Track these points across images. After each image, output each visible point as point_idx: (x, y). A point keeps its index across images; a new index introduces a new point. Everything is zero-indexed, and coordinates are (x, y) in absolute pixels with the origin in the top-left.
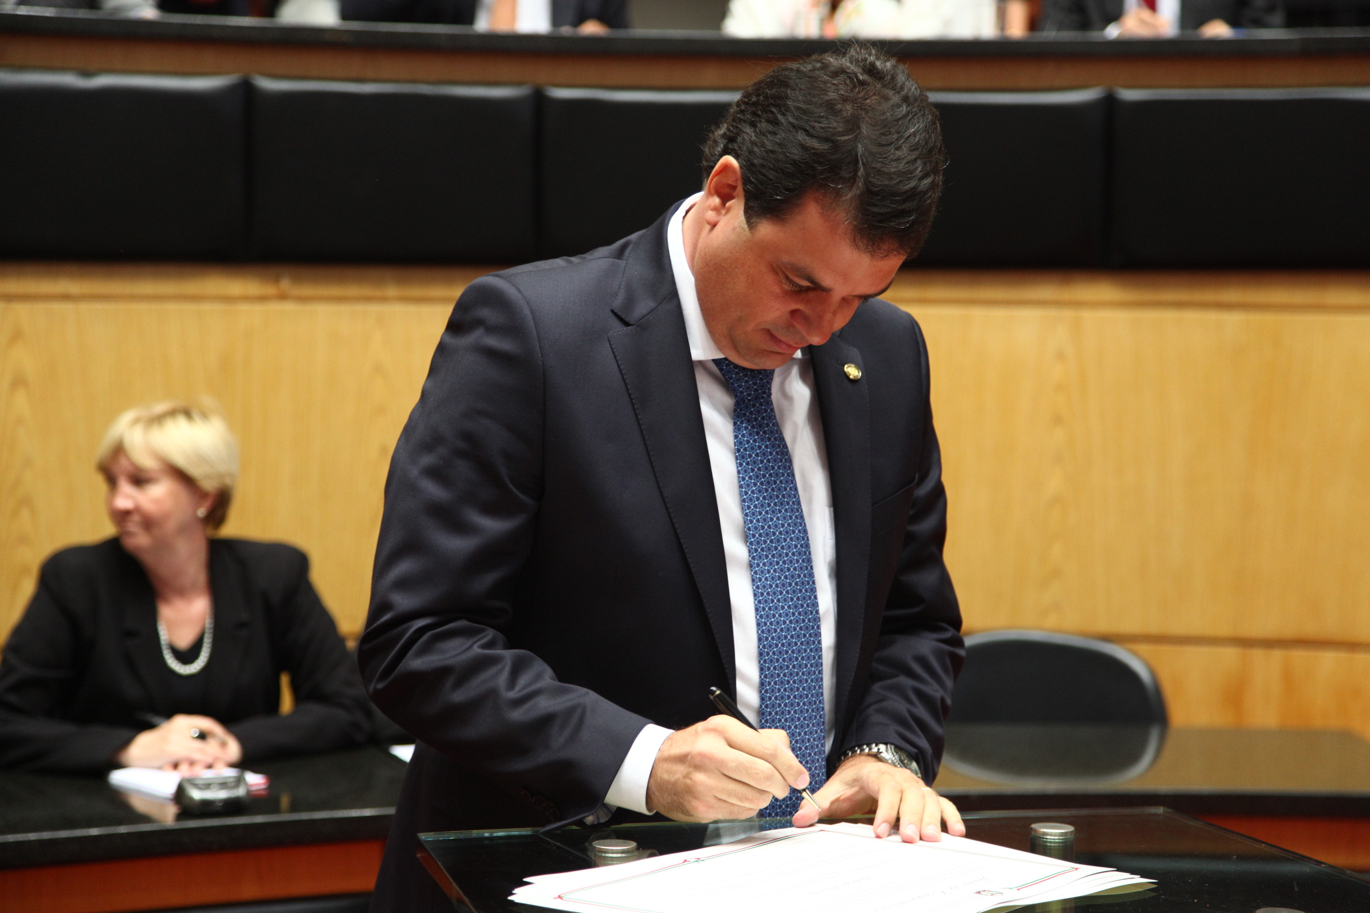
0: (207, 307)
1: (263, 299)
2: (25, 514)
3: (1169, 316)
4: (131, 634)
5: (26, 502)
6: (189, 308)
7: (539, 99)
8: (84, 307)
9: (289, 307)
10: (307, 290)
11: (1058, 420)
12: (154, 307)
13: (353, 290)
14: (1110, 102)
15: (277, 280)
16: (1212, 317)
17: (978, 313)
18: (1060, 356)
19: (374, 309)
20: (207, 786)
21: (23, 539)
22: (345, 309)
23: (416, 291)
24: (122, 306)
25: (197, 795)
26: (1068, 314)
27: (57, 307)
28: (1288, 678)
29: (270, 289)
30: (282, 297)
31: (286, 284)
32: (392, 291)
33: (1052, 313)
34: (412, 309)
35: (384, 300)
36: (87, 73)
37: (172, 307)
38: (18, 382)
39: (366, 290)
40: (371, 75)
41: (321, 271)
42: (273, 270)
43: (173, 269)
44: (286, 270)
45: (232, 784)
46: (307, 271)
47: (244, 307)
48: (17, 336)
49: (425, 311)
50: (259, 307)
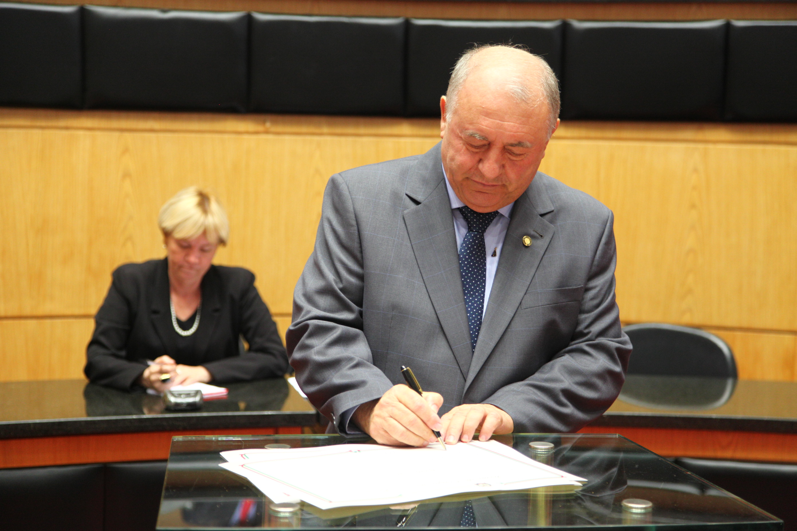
0: (226, 136)
1: (257, 133)
2: (129, 244)
3: (759, 148)
4: (155, 312)
5: (130, 238)
6: (217, 137)
7: (407, 24)
8: (161, 135)
9: (270, 137)
10: (279, 128)
11: (693, 206)
12: (199, 135)
13: (304, 129)
14: (728, 27)
15: (264, 122)
16: (783, 149)
17: (649, 145)
18: (696, 170)
19: (316, 138)
20: (179, 395)
21: (128, 258)
22: (300, 139)
23: (338, 130)
24: (181, 135)
25: (174, 400)
26: (701, 146)
27: (147, 136)
29: (260, 128)
30: (267, 132)
31: (268, 125)
32: (325, 130)
33: (692, 146)
34: (336, 139)
35: (321, 134)
36: (164, 11)
37: (208, 136)
38: (126, 175)
39: (312, 129)
40: (316, 11)
41: (287, 118)
42: (262, 117)
43: (209, 116)
44: (268, 117)
45: (193, 395)
46: (280, 118)
47: (246, 137)
48: (126, 150)
49: (343, 140)
50: (254, 137)
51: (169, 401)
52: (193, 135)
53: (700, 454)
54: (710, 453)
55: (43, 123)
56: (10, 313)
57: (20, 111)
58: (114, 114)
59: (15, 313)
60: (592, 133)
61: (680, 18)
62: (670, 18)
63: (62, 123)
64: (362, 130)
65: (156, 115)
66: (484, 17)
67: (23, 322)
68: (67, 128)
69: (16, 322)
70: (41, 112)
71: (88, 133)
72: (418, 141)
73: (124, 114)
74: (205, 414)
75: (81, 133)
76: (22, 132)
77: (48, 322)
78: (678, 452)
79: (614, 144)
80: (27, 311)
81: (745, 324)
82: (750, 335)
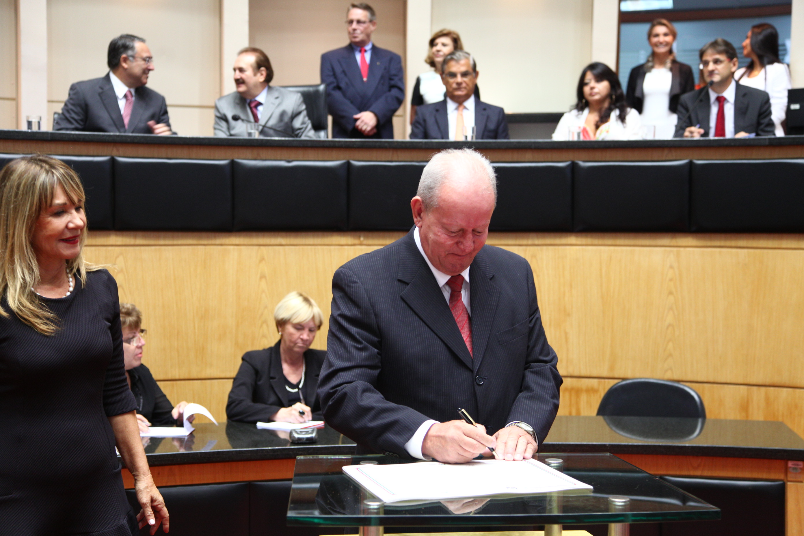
1: (354, 245)
2: (265, 326)
6: (325, 248)
8: (287, 247)
9: (364, 247)
10: (370, 241)
11: (671, 293)
12: (313, 247)
14: (691, 163)
15: (360, 237)
16: (734, 250)
18: (671, 267)
20: (300, 432)
21: (264, 336)
24: (301, 247)
25: (296, 436)
26: (675, 249)
27: (277, 248)
28: (767, 399)
29: (356, 241)
30: (361, 244)
31: (362, 239)
33: (668, 249)
36: (289, 161)
37: (320, 247)
38: (263, 277)
40: (396, 159)
41: (375, 234)
42: (358, 234)
43: (320, 234)
44: (362, 234)
45: (310, 432)
46: (370, 234)
47: (346, 247)
48: (262, 259)
50: (353, 247)
51: (294, 437)
52: (309, 247)
53: (678, 473)
54: (686, 473)
55: (205, 242)
56: (182, 377)
57: (190, 234)
58: (254, 234)
59: (186, 377)
60: (596, 241)
61: (655, 159)
62: (650, 159)
63: (218, 241)
65: (284, 234)
66: (515, 160)
67: (191, 382)
68: (221, 245)
69: (187, 382)
70: (204, 234)
71: (236, 247)
73: (260, 234)
75: (232, 247)
76: (190, 247)
77: (209, 381)
78: (661, 472)
79: (612, 248)
80: (194, 375)
81: (711, 379)
82: (715, 385)
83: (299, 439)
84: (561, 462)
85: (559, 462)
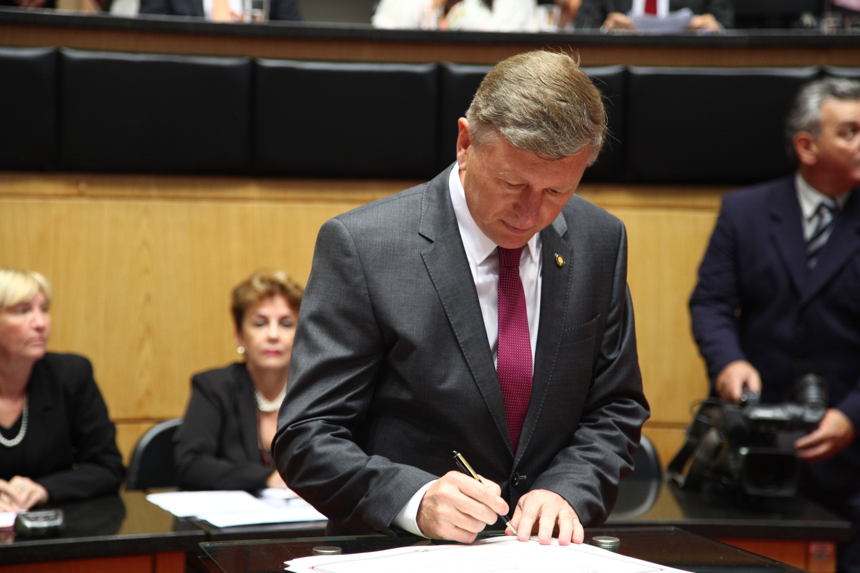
0: (30, 202)
1: (67, 196)
3: (663, 214)
6: (17, 202)
7: (254, 67)
9: (85, 202)
10: (97, 191)
13: (128, 191)
14: (626, 75)
15: (77, 184)
16: (689, 214)
19: (142, 204)
20: (36, 518)
22: (122, 204)
23: (170, 192)
25: (28, 524)
29: (72, 190)
30: (81, 195)
31: (83, 187)
32: (154, 192)
34: (167, 204)
35: (149, 198)
37: (6, 200)
39: (137, 192)
41: (106, 178)
42: (75, 177)
43: (7, 176)
44: (83, 177)
45: (52, 518)
46: (98, 178)
47: (55, 202)
49: (177, 205)
50: (65, 202)
51: (25, 527)
64: (199, 193)
72: (268, 206)
74: (71, 540)
83: (35, 530)
84: (618, 542)
85: (614, 542)
